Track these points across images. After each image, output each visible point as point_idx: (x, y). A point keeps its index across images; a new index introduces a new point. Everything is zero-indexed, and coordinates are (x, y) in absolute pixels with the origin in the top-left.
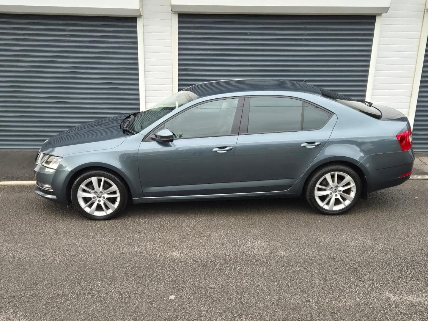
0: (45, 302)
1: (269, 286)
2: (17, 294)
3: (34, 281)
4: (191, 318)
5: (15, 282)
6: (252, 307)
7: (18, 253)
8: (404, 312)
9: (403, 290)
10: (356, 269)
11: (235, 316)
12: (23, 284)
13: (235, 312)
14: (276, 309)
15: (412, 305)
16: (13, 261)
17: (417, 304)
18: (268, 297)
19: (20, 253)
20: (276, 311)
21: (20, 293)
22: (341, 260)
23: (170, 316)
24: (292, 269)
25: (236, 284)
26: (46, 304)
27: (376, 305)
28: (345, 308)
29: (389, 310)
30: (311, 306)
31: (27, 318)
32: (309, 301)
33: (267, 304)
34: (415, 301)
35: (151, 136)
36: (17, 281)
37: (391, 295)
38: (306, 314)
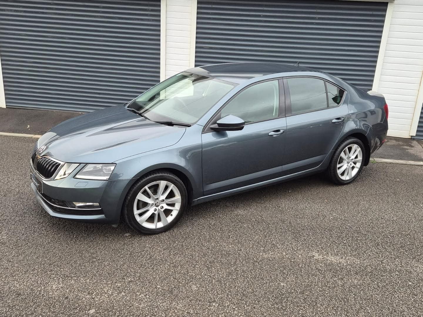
0: (26, 226)
1: (213, 235)
2: (8, 218)
3: (25, 211)
4: (134, 251)
5: (11, 209)
6: (189, 249)
7: (24, 189)
8: (320, 268)
9: (330, 252)
10: (298, 231)
11: (171, 254)
12: (16, 212)
13: (173, 251)
14: (208, 253)
15: (331, 264)
16: (17, 194)
17: (336, 264)
18: (206, 244)
19: (24, 190)
20: (208, 254)
21: (11, 218)
22: (290, 223)
23: (119, 247)
24: (241, 225)
25: (185, 231)
26: (26, 228)
27: (298, 260)
28: (269, 259)
29: (308, 265)
30: (240, 254)
31: (8, 236)
32: (241, 250)
33: (203, 248)
34: (336, 261)
35: (209, 126)
36: (13, 209)
37: (317, 254)
38: (232, 260)
